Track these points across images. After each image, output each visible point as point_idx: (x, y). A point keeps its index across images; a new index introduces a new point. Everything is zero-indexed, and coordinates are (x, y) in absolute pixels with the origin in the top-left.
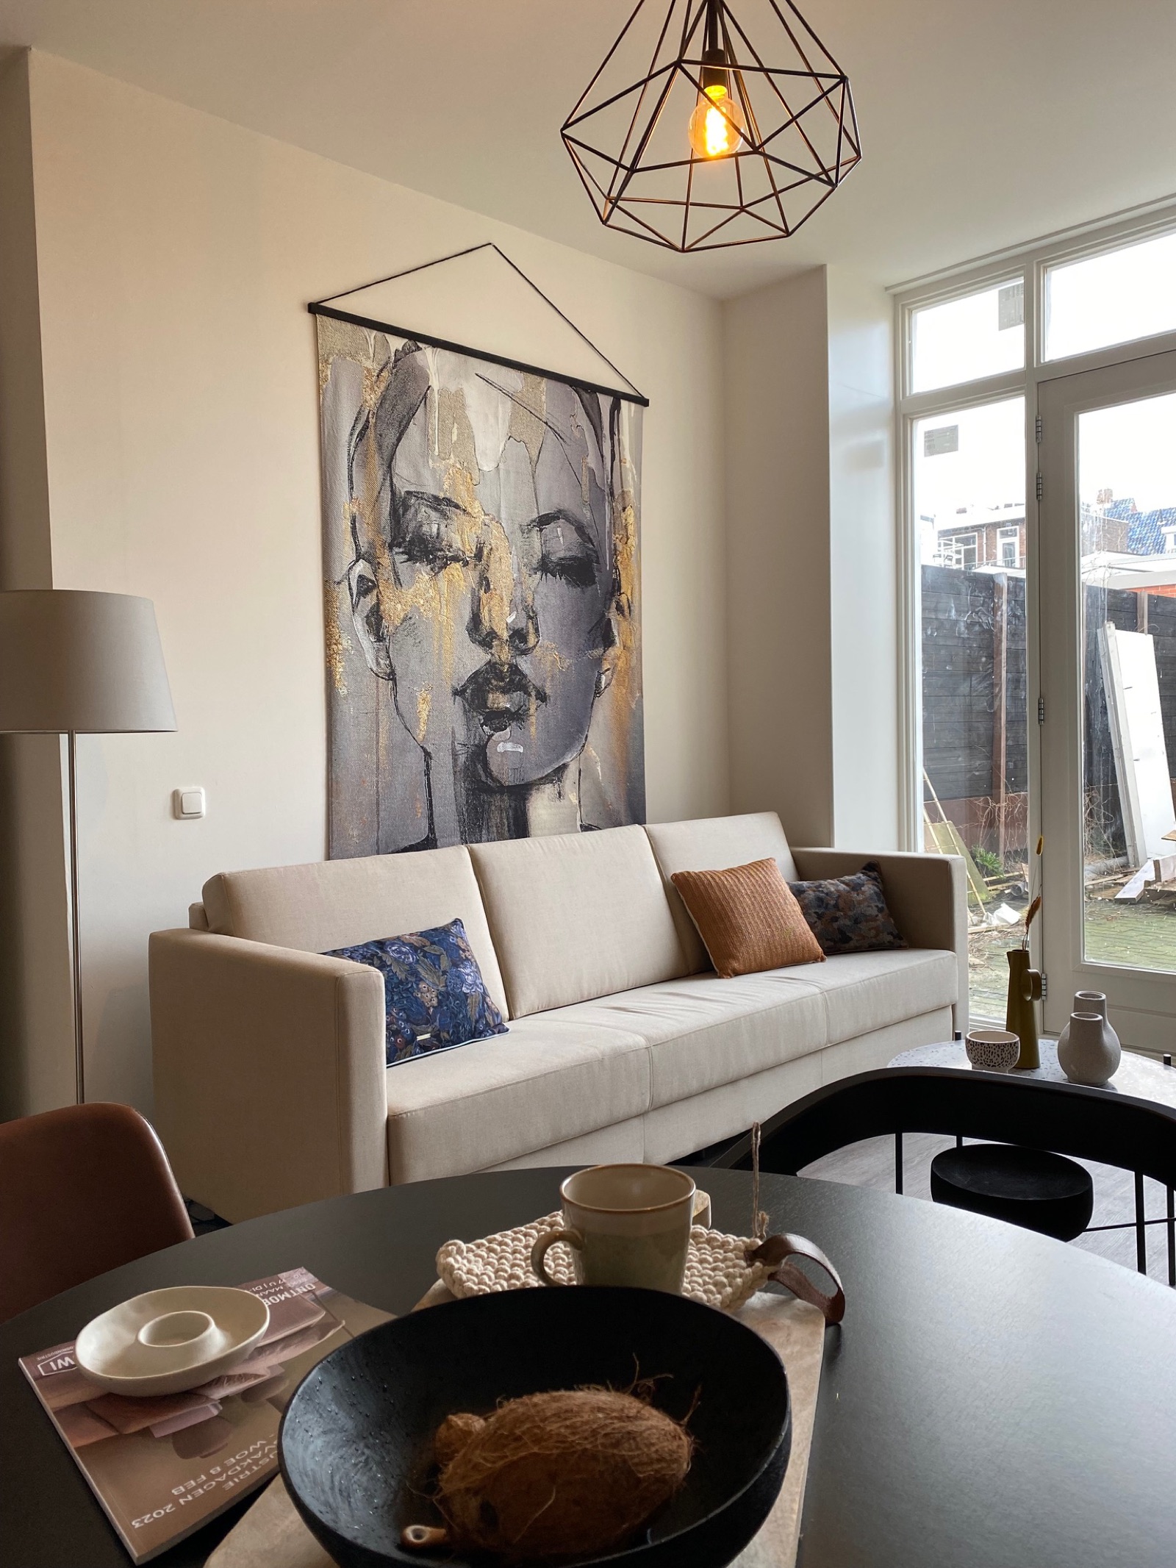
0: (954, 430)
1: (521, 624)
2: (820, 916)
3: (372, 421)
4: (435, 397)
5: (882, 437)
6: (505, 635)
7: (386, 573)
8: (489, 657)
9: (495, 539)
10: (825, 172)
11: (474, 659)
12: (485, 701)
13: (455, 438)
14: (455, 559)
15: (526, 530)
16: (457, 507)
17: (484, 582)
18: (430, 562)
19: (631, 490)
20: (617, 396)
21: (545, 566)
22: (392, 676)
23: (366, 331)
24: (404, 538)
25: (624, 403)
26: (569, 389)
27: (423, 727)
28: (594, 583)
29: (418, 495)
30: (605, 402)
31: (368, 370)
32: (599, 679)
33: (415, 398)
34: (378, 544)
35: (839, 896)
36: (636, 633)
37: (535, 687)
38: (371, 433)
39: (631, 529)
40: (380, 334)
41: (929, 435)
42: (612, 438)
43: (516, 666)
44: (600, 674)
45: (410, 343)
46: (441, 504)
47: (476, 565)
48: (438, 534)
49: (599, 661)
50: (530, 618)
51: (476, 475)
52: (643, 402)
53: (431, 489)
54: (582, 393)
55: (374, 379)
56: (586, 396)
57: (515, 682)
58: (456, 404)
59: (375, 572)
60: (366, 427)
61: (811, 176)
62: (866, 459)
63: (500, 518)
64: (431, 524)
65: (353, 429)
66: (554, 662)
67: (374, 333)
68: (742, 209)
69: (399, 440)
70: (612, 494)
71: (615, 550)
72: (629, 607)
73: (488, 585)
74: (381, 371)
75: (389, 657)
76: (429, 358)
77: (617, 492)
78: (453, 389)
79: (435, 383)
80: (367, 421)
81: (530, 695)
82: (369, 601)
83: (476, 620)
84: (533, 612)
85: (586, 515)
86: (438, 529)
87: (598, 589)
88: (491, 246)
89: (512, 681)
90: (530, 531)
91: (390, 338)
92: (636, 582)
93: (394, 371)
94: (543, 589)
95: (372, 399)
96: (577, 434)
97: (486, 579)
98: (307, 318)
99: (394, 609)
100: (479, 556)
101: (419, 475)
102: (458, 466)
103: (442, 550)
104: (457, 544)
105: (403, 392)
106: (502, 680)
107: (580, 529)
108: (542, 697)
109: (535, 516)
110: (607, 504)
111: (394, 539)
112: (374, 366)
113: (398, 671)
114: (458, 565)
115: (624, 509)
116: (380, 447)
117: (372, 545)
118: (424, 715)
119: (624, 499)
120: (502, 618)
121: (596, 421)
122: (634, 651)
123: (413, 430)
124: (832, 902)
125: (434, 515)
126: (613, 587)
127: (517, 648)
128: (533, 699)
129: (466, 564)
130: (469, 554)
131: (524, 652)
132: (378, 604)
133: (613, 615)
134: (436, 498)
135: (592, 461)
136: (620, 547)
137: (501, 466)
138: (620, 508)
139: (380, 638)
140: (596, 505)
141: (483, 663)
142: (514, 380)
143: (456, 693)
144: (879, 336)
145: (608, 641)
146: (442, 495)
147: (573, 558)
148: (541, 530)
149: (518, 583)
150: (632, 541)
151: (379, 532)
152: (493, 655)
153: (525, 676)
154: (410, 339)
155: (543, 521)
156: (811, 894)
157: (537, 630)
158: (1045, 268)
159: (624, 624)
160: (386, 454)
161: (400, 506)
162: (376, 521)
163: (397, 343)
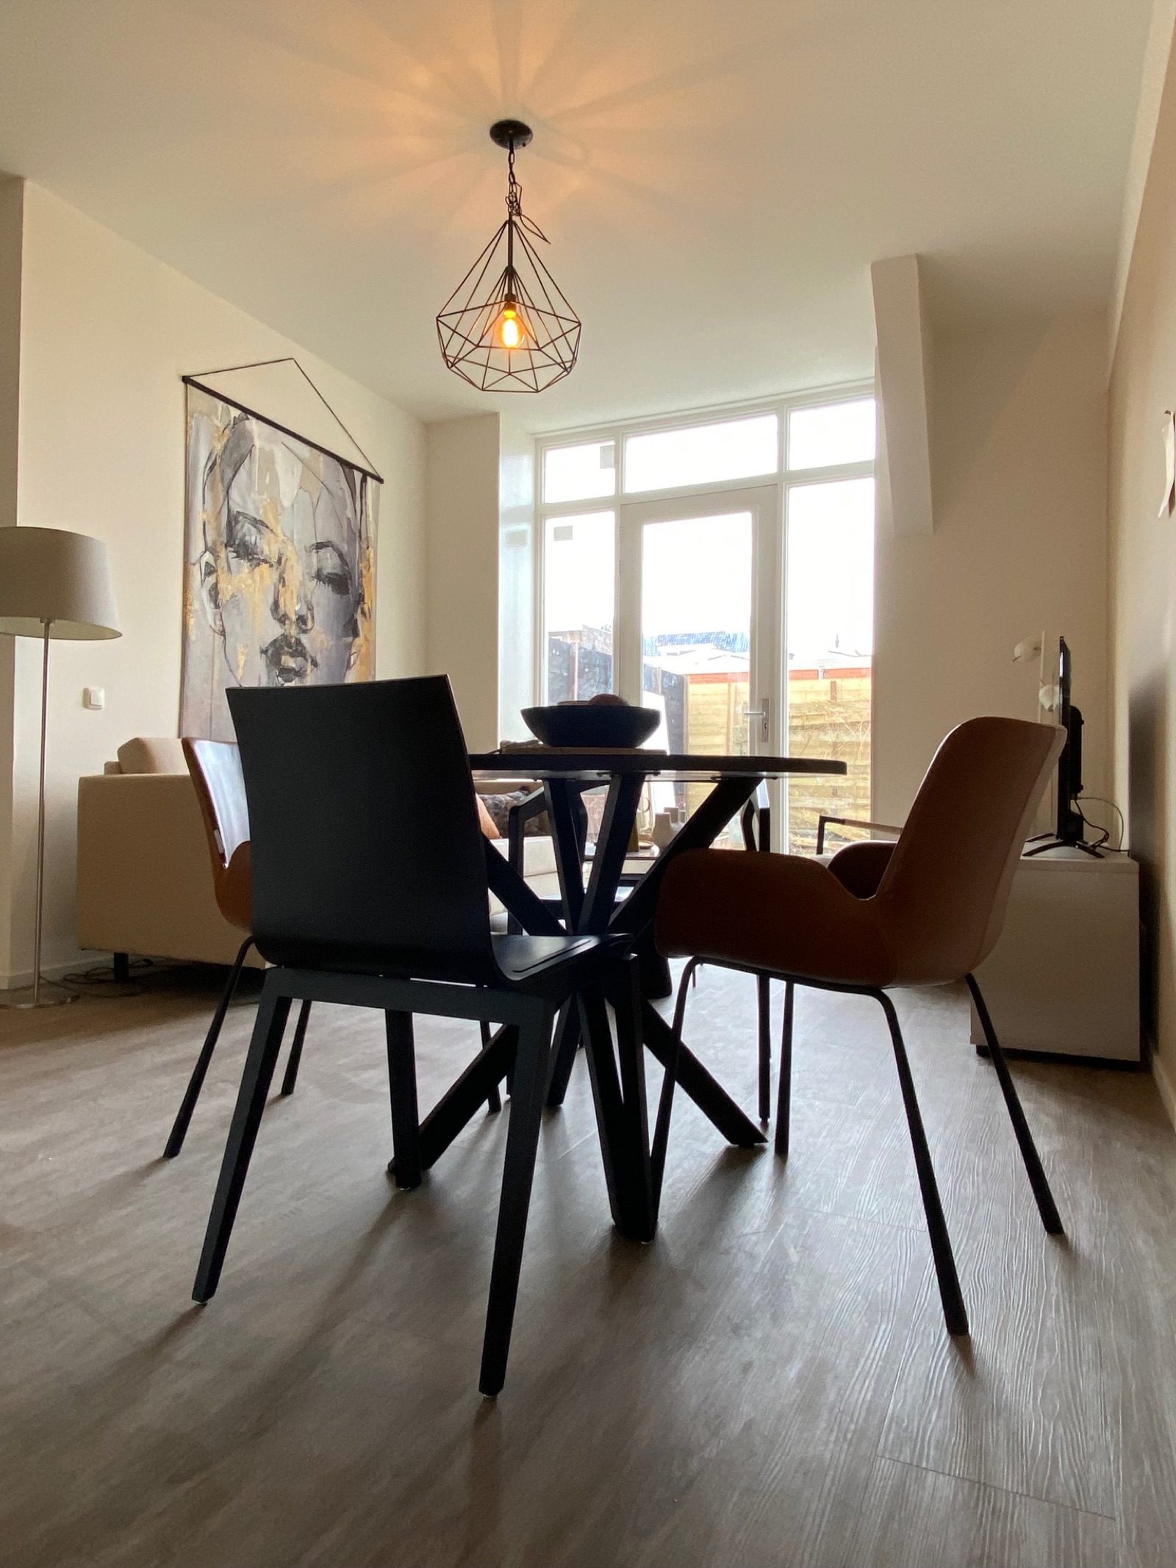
0: (571, 528)
1: (304, 612)
2: (496, 814)
3: (218, 461)
4: (256, 452)
5: (527, 527)
6: (294, 618)
7: (223, 563)
8: (283, 631)
9: (289, 552)
10: (563, 362)
11: (274, 631)
12: (280, 660)
13: (267, 481)
14: (265, 561)
15: (308, 551)
16: (267, 527)
17: (282, 579)
18: (249, 560)
19: (371, 535)
20: (365, 474)
21: (319, 576)
22: (223, 633)
23: (216, 400)
24: (234, 542)
25: (369, 479)
26: (337, 463)
27: (241, 671)
28: (348, 593)
29: (245, 516)
30: (358, 476)
31: (217, 427)
32: (350, 658)
33: (244, 451)
34: (218, 543)
35: (507, 803)
36: (372, 630)
37: (311, 657)
38: (217, 468)
39: (372, 561)
40: (225, 405)
41: (556, 530)
42: (361, 501)
43: (299, 640)
44: (350, 655)
45: (243, 414)
46: (257, 523)
47: (277, 568)
48: (256, 542)
49: (349, 646)
50: (309, 609)
51: (279, 508)
52: (381, 481)
53: (252, 513)
54: (345, 467)
55: (221, 433)
56: (347, 470)
57: (299, 651)
58: (269, 459)
59: (216, 561)
60: (214, 464)
61: (557, 363)
62: (517, 539)
63: (293, 539)
64: (252, 536)
65: (207, 464)
66: (322, 642)
67: (222, 403)
68: (510, 374)
69: (234, 476)
70: (360, 536)
71: (362, 574)
72: (370, 613)
73: (284, 582)
74: (225, 429)
75: (222, 619)
76: (253, 424)
77: (364, 536)
78: (267, 449)
79: (257, 443)
80: (215, 460)
81: (306, 660)
82: (211, 580)
83: (276, 604)
84: (312, 606)
85: (345, 548)
86: (256, 539)
87: (351, 597)
88: (293, 361)
89: (297, 650)
90: (311, 551)
91: (231, 408)
92: (373, 597)
93: (233, 430)
94: (317, 592)
95: (219, 447)
96: (340, 493)
97: (284, 578)
98: (183, 384)
99: (226, 589)
100: (279, 562)
101: (245, 502)
102: (269, 500)
103: (257, 554)
104: (266, 552)
105: (238, 445)
106: (291, 648)
107: (341, 556)
108: (315, 664)
109: (314, 542)
110: (357, 542)
111: (228, 541)
112: (222, 426)
113: (227, 630)
114: (266, 566)
115: (368, 548)
116: (222, 480)
117: (214, 543)
118: (242, 663)
119: (368, 541)
120: (293, 607)
121: (353, 488)
122: (370, 642)
123: (243, 472)
124: (503, 806)
125: (253, 530)
126: (359, 598)
127: (300, 628)
128: (309, 664)
129: (271, 566)
130: (274, 560)
131: (305, 632)
132: (216, 584)
133: (359, 616)
134: (255, 519)
135: (349, 513)
136: (364, 572)
137: (295, 506)
138: (366, 547)
139: (217, 607)
140: (351, 542)
141: (280, 634)
142: (304, 450)
143: (264, 652)
144: (526, 462)
145: (356, 634)
146: (258, 518)
147: (336, 574)
148: (318, 552)
149: (302, 584)
150: (372, 570)
151: (219, 535)
152: (285, 630)
153: (305, 648)
154: (243, 412)
155: (320, 546)
156: (490, 802)
157: (313, 618)
158: (626, 437)
159: (366, 624)
160: (226, 484)
161: (233, 521)
162: (218, 528)
163: (235, 412)
